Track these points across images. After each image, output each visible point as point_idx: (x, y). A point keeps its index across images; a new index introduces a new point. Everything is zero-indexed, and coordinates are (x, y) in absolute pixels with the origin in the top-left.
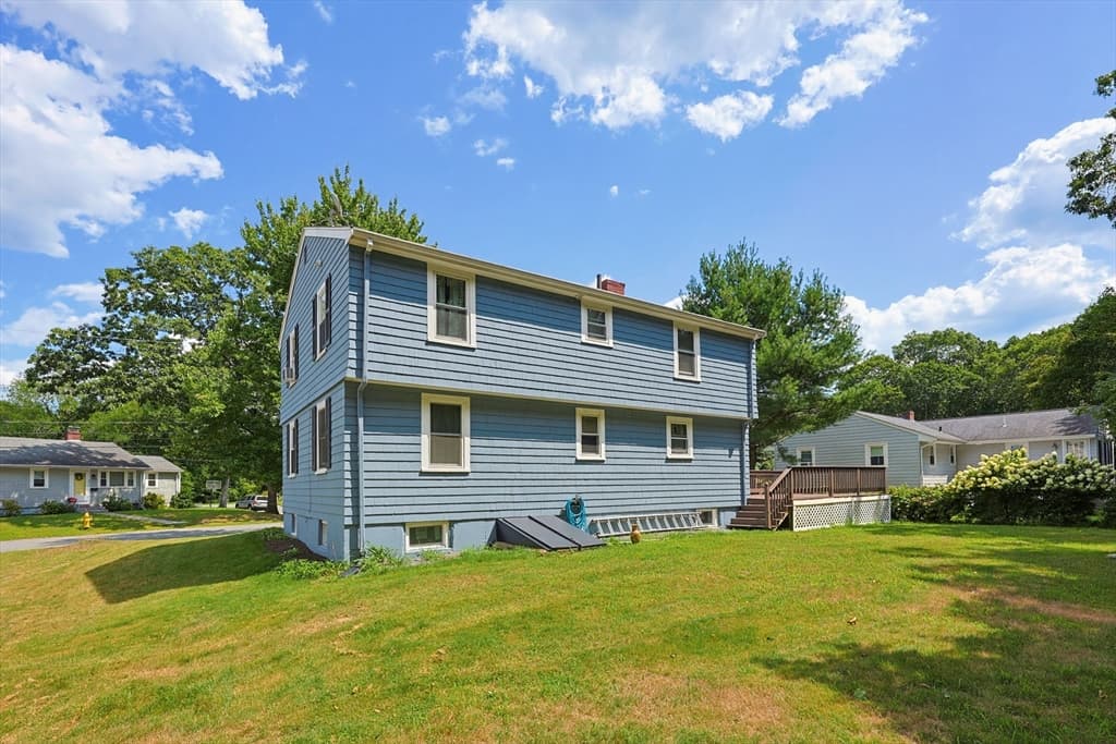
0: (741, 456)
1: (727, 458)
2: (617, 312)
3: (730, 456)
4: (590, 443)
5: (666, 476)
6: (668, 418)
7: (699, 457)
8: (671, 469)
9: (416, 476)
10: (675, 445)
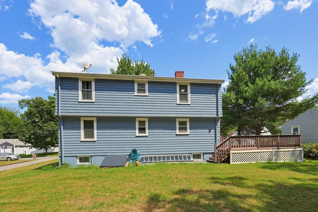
0: (215, 132)
1: (208, 133)
2: (150, 83)
3: (209, 132)
4: (142, 130)
5: (175, 141)
6: (177, 119)
7: (191, 133)
8: (178, 138)
9: (79, 142)
10: (180, 129)
